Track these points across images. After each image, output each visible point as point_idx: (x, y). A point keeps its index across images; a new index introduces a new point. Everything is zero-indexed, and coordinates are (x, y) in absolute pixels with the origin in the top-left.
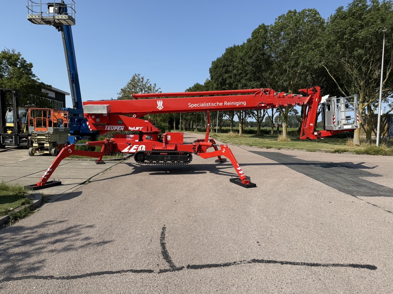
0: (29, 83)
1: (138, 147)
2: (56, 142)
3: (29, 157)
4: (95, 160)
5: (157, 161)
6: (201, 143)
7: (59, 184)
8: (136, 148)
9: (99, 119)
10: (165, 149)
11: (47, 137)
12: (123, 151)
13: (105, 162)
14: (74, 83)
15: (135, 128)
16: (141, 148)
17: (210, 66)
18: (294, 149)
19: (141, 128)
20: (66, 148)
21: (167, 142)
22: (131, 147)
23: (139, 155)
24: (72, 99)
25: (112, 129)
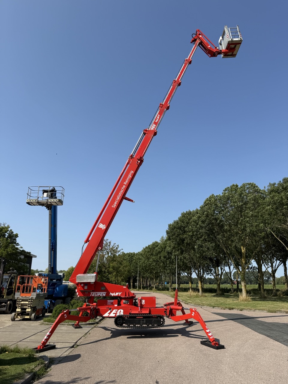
0: (14, 251)
1: (117, 311)
2: (36, 307)
3: (11, 323)
4: (72, 325)
5: (134, 324)
6: (172, 307)
7: (53, 347)
8: (116, 312)
9: (87, 287)
10: (141, 313)
11: (29, 302)
12: (104, 315)
13: (82, 326)
14: (53, 250)
15: (115, 294)
16: (119, 312)
17: (167, 228)
18: (255, 310)
19: (120, 293)
20: (62, 313)
21: (142, 306)
22: (111, 312)
23: (118, 319)
24: (49, 264)
25: (96, 295)
